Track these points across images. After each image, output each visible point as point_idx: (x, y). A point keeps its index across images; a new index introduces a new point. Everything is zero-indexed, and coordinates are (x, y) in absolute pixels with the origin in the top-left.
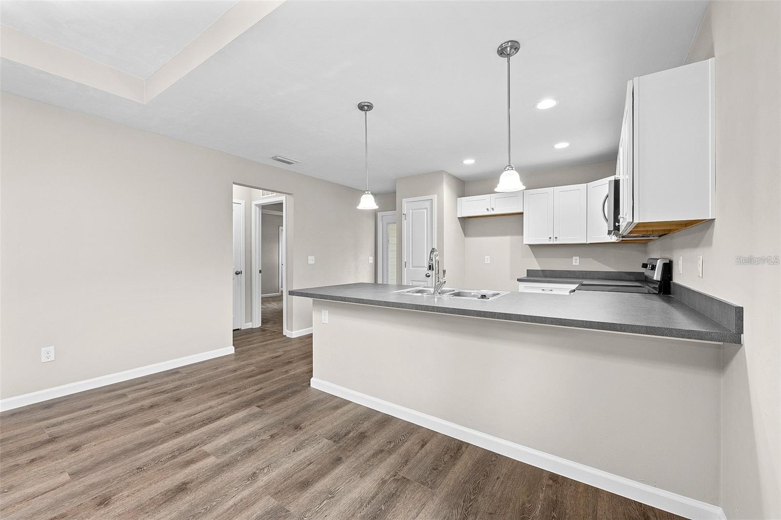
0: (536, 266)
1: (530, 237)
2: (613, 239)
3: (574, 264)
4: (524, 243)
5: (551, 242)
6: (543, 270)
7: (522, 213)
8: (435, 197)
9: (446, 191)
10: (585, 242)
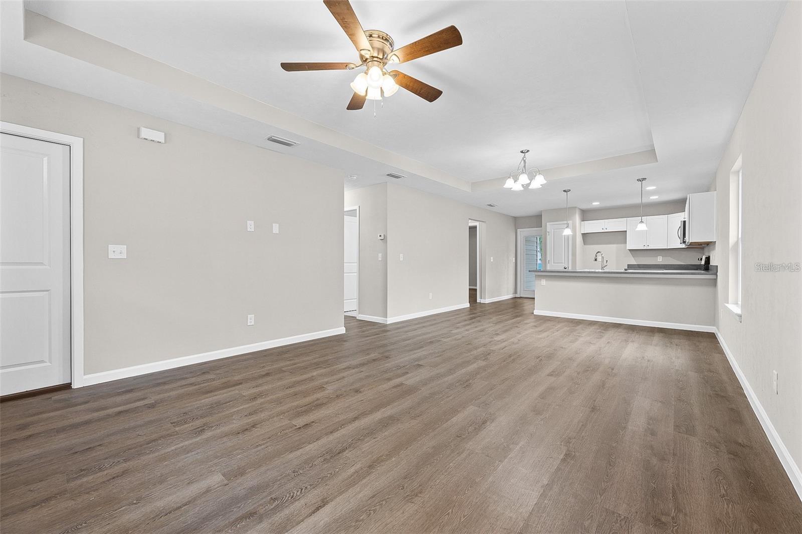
0: (633, 262)
1: (631, 245)
2: (683, 246)
3: (658, 260)
4: (627, 248)
5: (645, 248)
6: (638, 265)
7: (626, 231)
8: (570, 222)
9: (577, 218)
10: (666, 248)
